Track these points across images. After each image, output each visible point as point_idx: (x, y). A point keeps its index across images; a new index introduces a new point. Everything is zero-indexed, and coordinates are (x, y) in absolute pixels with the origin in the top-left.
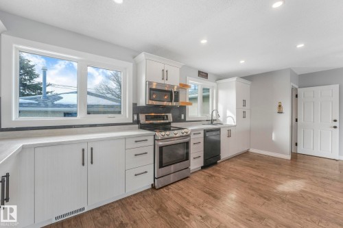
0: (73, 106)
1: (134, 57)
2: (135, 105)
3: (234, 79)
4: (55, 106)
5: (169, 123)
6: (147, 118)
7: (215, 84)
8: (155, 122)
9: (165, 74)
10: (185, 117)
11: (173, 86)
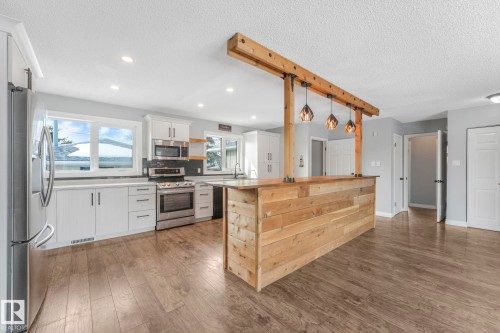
0: (86, 159)
1: (144, 116)
2: (145, 160)
3: (255, 133)
4: (69, 159)
5: (182, 177)
6: (157, 172)
7: (241, 137)
8: (165, 175)
9: (172, 132)
10: (202, 170)
11: (182, 143)
